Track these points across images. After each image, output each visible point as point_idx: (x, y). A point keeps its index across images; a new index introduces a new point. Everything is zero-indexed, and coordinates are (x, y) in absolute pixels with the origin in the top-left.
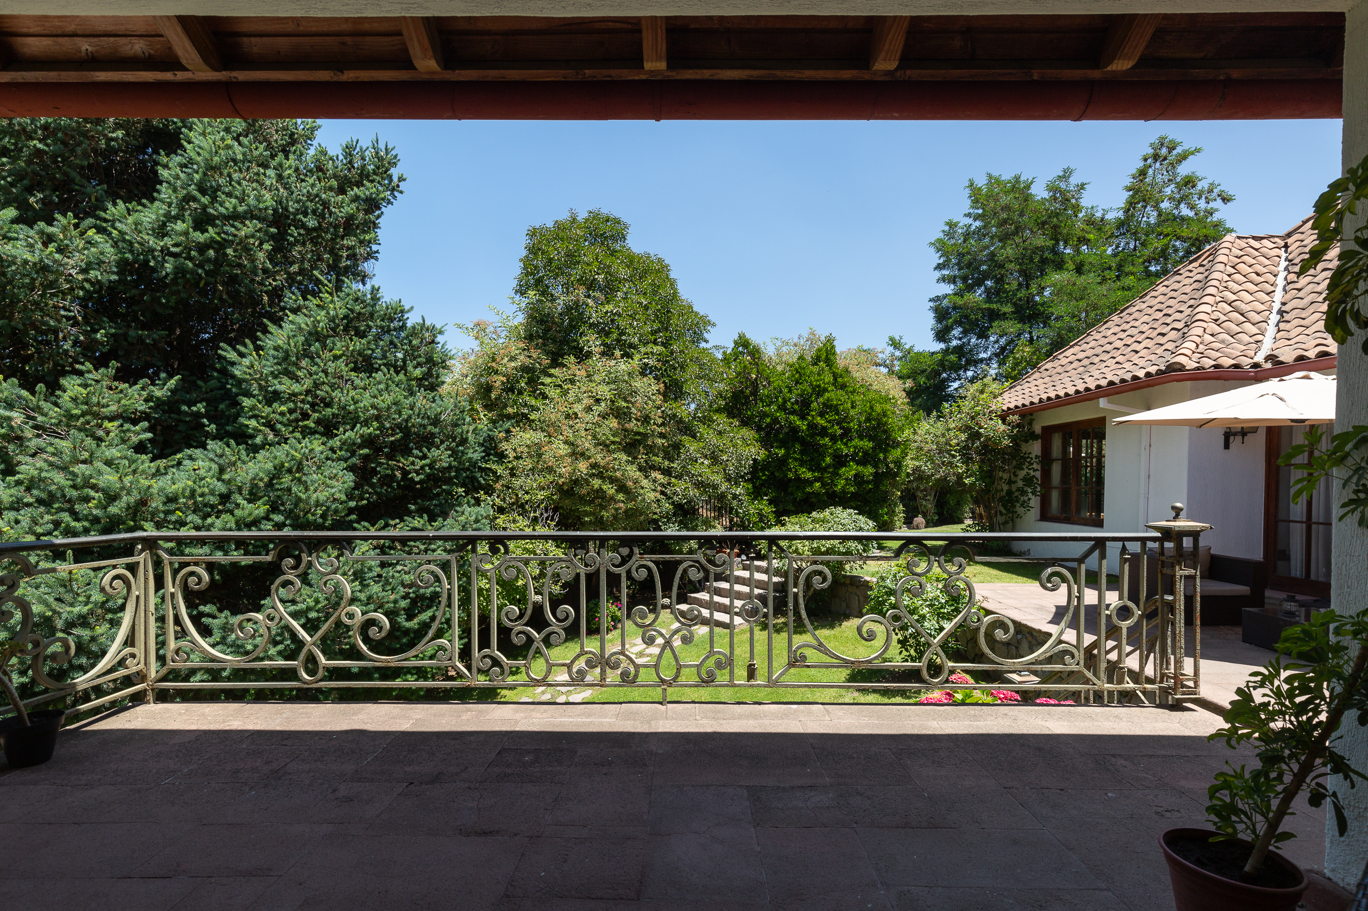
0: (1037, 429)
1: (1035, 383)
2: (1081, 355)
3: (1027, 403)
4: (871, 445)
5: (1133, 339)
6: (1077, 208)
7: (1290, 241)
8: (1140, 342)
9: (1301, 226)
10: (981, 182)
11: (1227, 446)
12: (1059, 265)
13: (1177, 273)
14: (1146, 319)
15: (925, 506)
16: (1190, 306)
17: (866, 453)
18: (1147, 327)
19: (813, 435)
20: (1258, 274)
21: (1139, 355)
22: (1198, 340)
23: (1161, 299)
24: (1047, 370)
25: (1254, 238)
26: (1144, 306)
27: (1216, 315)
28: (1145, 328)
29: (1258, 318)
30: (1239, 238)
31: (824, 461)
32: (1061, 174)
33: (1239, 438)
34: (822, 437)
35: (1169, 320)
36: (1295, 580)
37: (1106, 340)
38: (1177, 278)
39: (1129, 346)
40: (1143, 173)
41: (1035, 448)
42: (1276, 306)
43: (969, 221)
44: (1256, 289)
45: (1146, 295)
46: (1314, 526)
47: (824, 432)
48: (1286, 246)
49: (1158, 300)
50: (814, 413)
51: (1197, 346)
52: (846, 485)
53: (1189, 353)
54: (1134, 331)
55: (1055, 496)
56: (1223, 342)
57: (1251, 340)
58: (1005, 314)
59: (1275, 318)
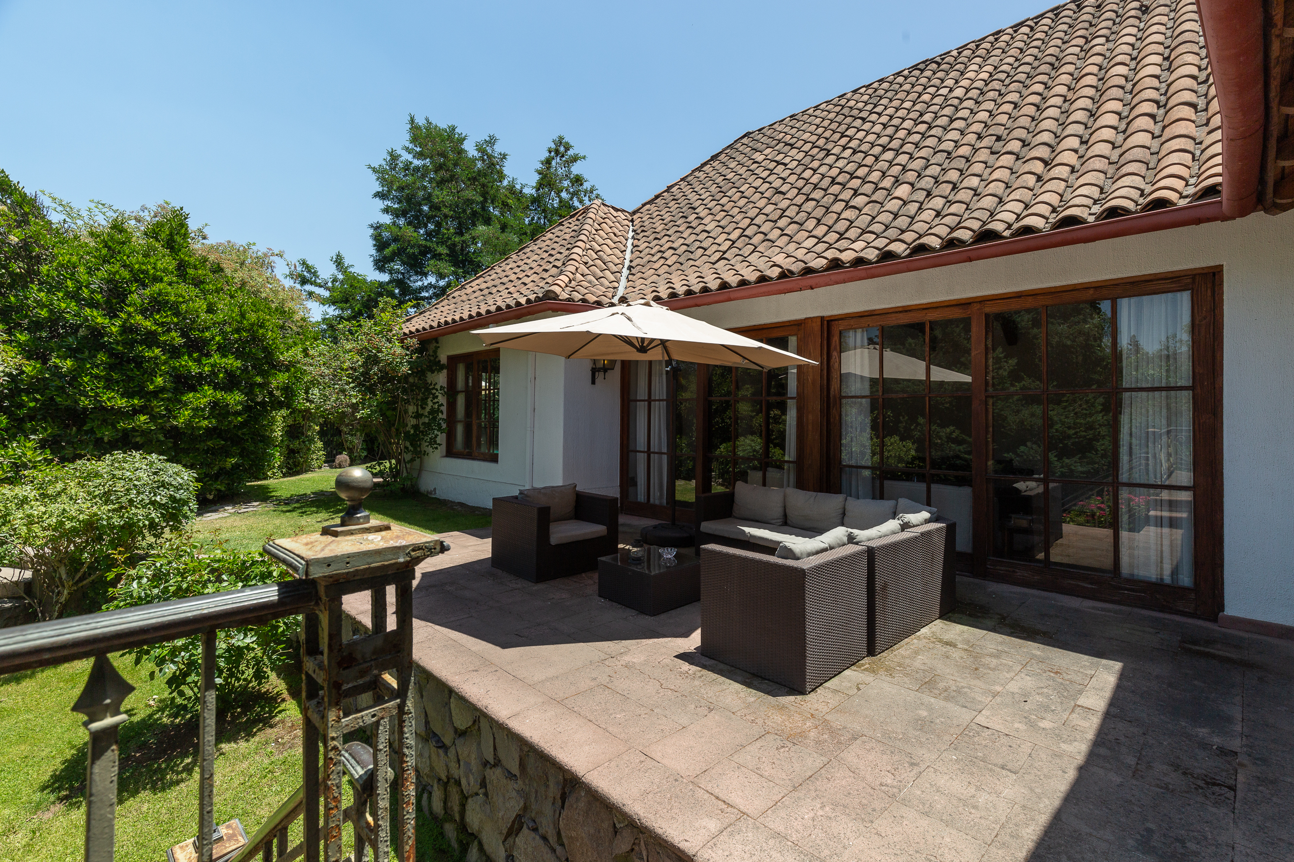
0: (443, 359)
1: (442, 309)
2: (484, 286)
3: (427, 327)
4: (239, 363)
5: (524, 274)
6: (501, 176)
7: (635, 217)
8: (528, 276)
9: (641, 208)
10: (420, 121)
11: (593, 382)
12: (488, 221)
13: (561, 224)
14: (536, 257)
15: (351, 442)
16: (568, 249)
17: (230, 374)
18: (536, 264)
19: (131, 344)
20: (615, 235)
21: (527, 287)
22: (571, 276)
23: (548, 243)
24: (454, 298)
25: (613, 208)
26: (535, 248)
27: (585, 259)
28: (534, 265)
29: (615, 269)
30: (604, 205)
31: (152, 382)
32: (488, 139)
33: (602, 374)
34: (150, 347)
35: (552, 259)
36: (640, 504)
37: (505, 274)
38: (561, 227)
39: (520, 279)
40: (548, 162)
41: (441, 379)
42: (627, 263)
43: (409, 157)
44: (614, 246)
45: (537, 239)
46: (652, 455)
47: (151, 339)
48: (632, 221)
49: (546, 243)
50: (131, 309)
51: (570, 281)
52: (193, 417)
53: (563, 285)
54: (526, 267)
55: (460, 429)
56: (590, 282)
57: (610, 285)
58: (440, 255)
59: (625, 272)
